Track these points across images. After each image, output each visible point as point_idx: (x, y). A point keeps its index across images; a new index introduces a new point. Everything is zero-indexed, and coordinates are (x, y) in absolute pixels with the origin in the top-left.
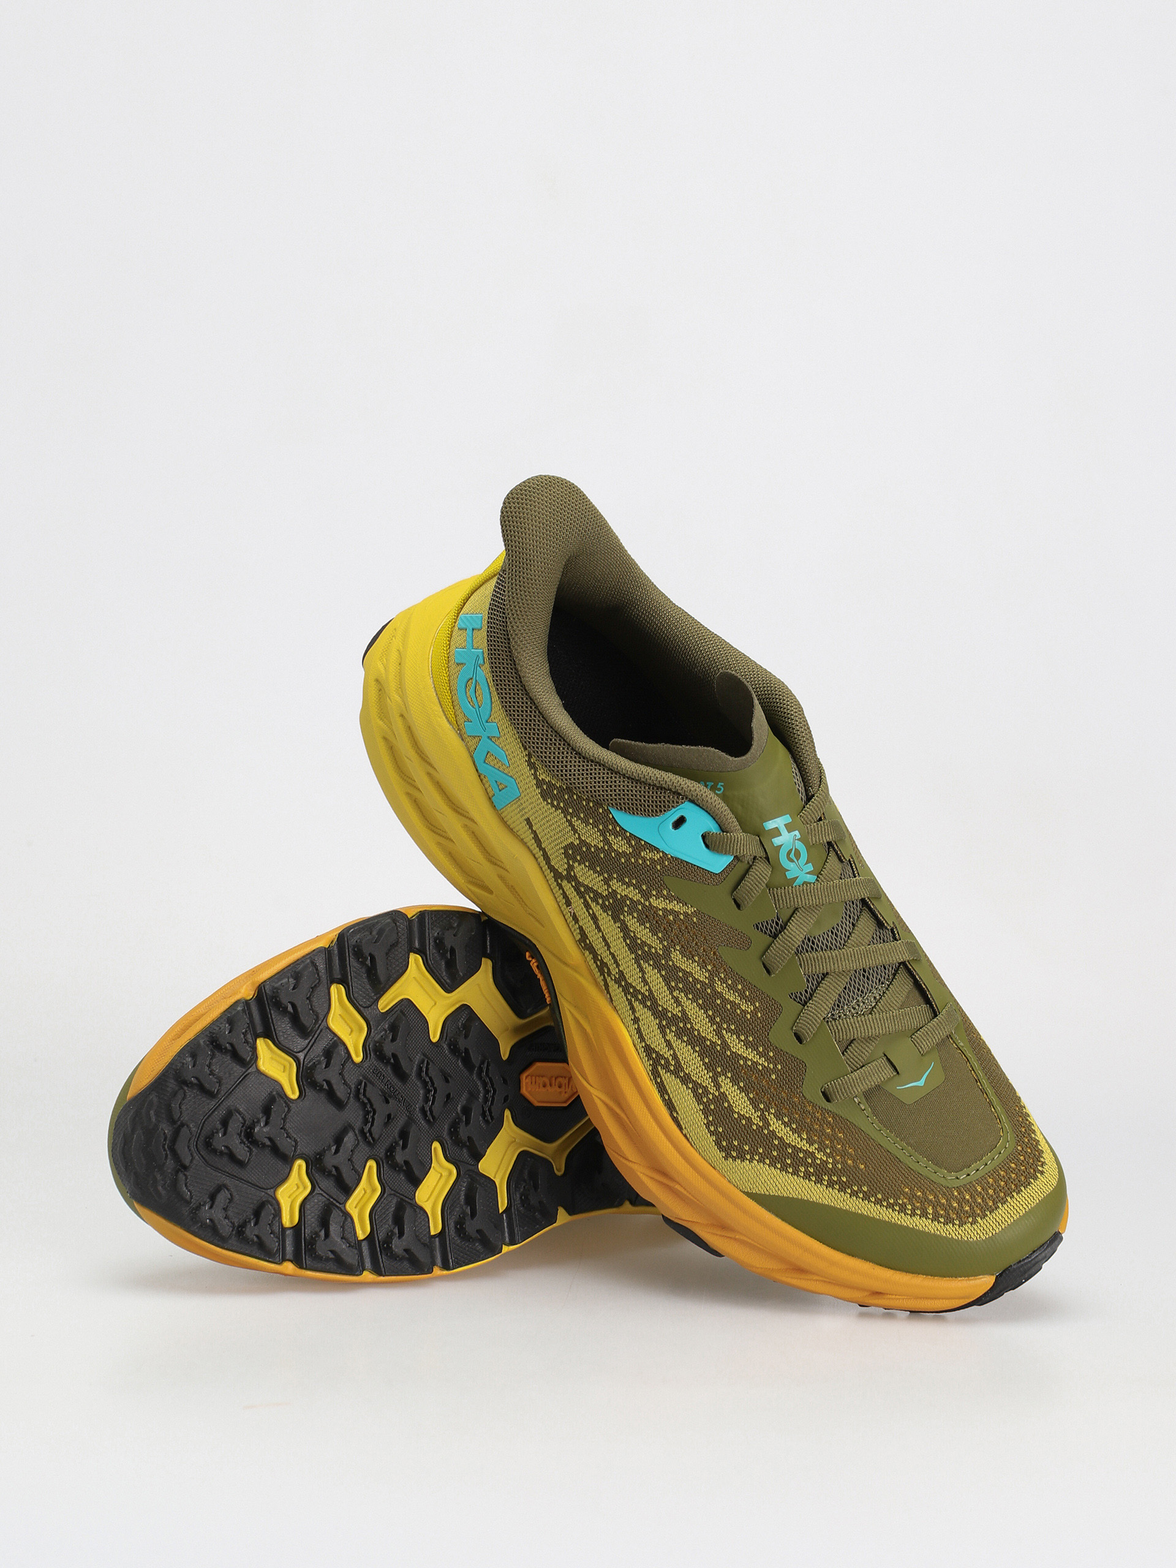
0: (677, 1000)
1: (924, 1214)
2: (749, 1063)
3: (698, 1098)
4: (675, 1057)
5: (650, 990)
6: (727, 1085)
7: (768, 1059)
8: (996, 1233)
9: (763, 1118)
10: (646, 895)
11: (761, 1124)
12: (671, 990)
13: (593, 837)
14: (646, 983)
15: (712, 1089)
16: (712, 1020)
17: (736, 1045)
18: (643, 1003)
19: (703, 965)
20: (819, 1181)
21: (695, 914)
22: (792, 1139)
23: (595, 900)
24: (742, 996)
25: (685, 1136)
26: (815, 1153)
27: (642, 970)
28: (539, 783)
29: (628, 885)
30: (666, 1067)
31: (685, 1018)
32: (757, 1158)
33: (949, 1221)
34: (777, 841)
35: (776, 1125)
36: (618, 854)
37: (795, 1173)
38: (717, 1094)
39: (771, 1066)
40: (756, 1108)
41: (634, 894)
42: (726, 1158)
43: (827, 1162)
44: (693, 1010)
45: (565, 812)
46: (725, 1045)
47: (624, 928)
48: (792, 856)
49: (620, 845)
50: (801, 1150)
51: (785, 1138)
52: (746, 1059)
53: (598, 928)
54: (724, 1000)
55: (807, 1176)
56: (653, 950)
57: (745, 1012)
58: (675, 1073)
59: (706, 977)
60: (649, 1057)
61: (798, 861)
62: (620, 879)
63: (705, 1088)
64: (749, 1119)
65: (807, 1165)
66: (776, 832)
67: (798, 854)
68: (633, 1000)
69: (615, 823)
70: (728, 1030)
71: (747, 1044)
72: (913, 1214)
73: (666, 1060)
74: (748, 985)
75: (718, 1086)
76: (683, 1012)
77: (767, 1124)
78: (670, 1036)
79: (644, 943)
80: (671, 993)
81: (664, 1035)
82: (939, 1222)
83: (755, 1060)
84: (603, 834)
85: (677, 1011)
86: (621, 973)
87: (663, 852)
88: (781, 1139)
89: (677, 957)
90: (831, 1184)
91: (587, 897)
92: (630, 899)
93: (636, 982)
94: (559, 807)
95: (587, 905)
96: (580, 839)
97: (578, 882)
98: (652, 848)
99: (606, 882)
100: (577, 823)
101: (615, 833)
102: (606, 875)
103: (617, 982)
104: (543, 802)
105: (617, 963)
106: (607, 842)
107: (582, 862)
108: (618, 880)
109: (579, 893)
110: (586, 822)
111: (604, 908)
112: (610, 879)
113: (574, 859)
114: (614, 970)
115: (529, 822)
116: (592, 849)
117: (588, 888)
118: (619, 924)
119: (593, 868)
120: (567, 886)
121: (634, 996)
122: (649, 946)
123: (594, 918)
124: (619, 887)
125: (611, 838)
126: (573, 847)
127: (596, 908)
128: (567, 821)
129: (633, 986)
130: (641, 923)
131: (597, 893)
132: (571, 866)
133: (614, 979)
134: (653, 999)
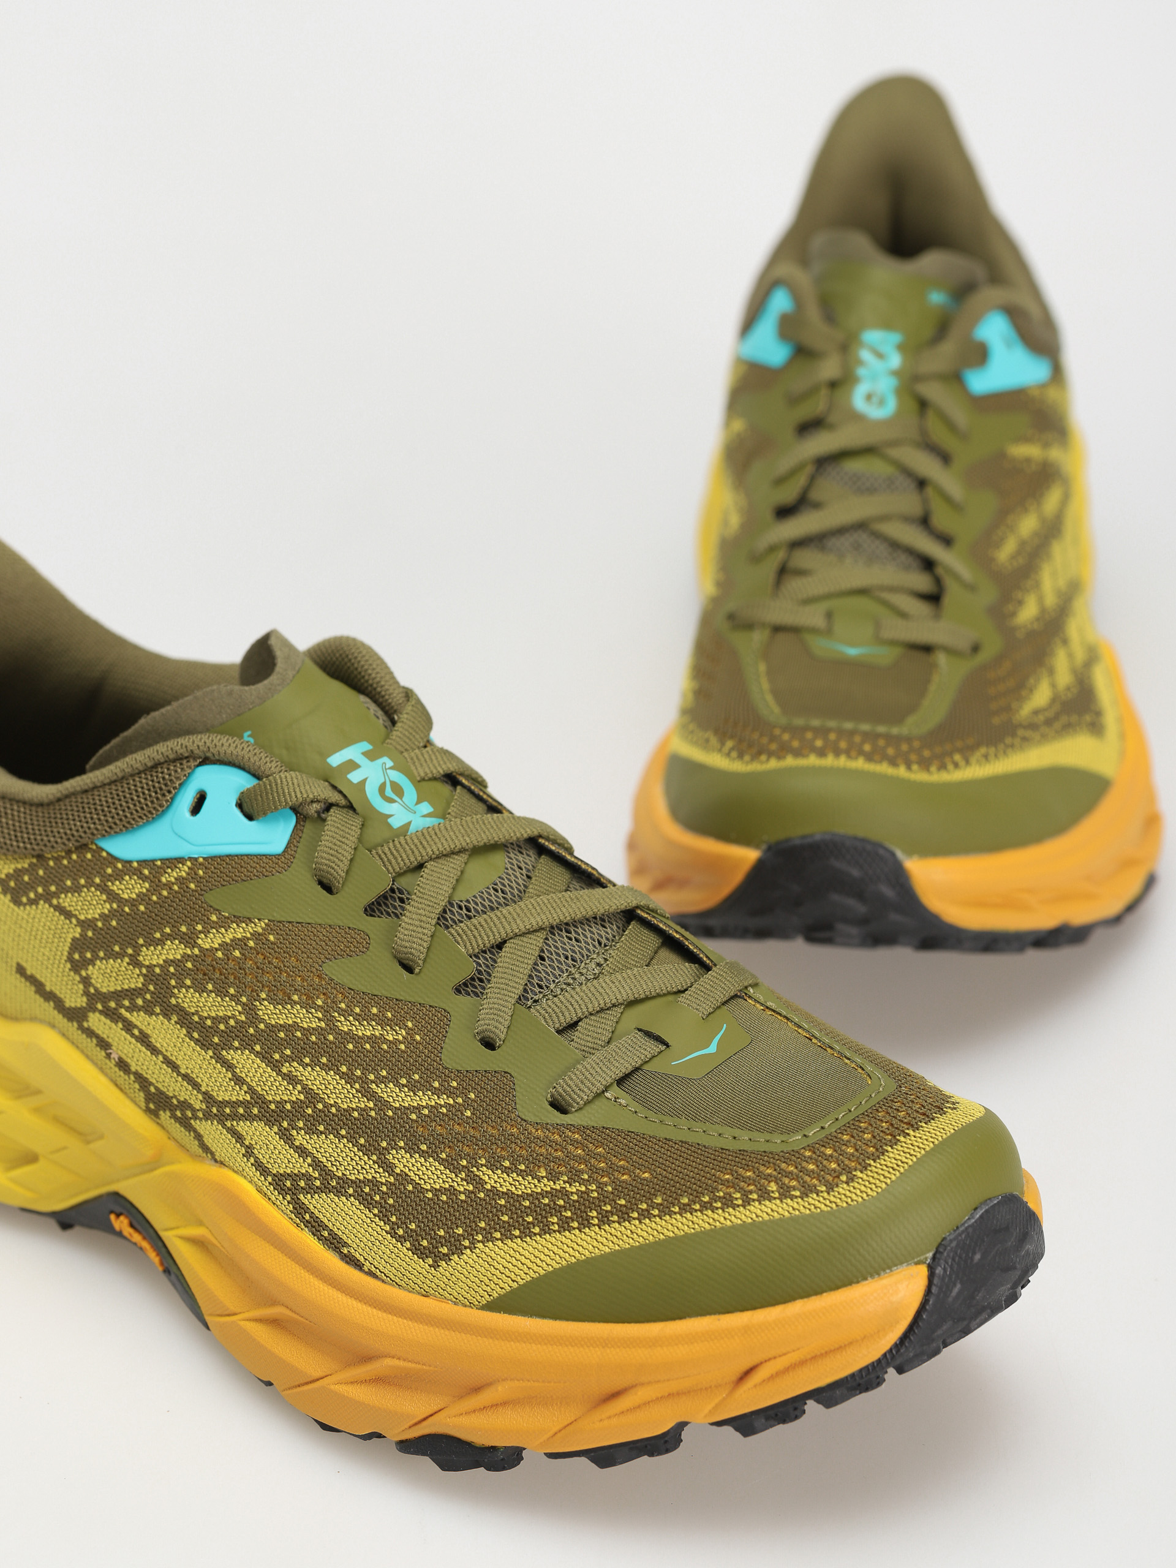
0: (291, 1079)
1: (765, 1195)
2: (426, 1112)
3: (366, 1201)
4: (316, 1164)
5: (251, 1090)
6: (403, 1161)
7: (451, 1094)
8: (892, 1182)
9: (471, 1178)
10: (189, 940)
11: (471, 1188)
12: (276, 1066)
13: (93, 905)
14: (239, 1081)
15: (383, 1177)
16: (349, 1078)
17: (397, 1096)
18: (249, 1117)
19: (308, 1005)
20: (585, 1223)
21: (268, 929)
22: (525, 1186)
23: (134, 1007)
24: (383, 1022)
25: (370, 1274)
26: (564, 1188)
27: (229, 1066)
28: (4, 885)
29: (161, 942)
30: (311, 1190)
31: (312, 1097)
32: (480, 1237)
33: (807, 1191)
34: (355, 777)
35: (492, 1179)
36: (133, 903)
37: (546, 1230)
38: (392, 1180)
39: (460, 1100)
40: (456, 1169)
41: (174, 950)
42: (435, 1266)
43: (587, 1192)
44: (317, 1078)
45: (48, 897)
46: (382, 1105)
47: (185, 1019)
48: (389, 792)
49: (130, 888)
50: (544, 1194)
51: (513, 1189)
52: (419, 1108)
53: (155, 1051)
54: (358, 1040)
55: (565, 1226)
56: (232, 1022)
57: (396, 1042)
58: (325, 1188)
59: (319, 1020)
60: (282, 1190)
61: (401, 799)
62: (152, 942)
63: (374, 1184)
64: (452, 1192)
65: (558, 1210)
66: (352, 765)
67: (398, 790)
68: (235, 1123)
69: (113, 859)
70: (381, 1080)
71: (413, 1087)
72: (747, 1202)
73: (308, 1177)
74: (385, 1002)
75: (389, 1168)
76: (306, 1090)
77: (479, 1183)
78: (300, 1139)
79: (216, 1020)
80: (279, 1072)
81: (291, 1142)
82: (792, 1198)
83: (433, 1103)
84: (103, 888)
85: (296, 1095)
86: (208, 1097)
87: (190, 859)
88: (508, 1195)
89: (270, 1013)
90: (604, 1219)
91: (123, 1011)
92: (173, 962)
93: (229, 1091)
94: (39, 897)
95: (128, 1027)
96: (81, 923)
97: (104, 997)
98: (173, 862)
99: (135, 962)
100: (67, 901)
101: (118, 876)
102: (130, 951)
103: (208, 1116)
104: (19, 911)
105: (196, 1086)
106: (112, 897)
107: (96, 957)
108: (147, 945)
109: (112, 1015)
110: (76, 889)
111: (148, 1010)
112: (137, 952)
113: (85, 963)
114: (197, 1101)
115: (21, 970)
116: (100, 924)
117: (118, 995)
118: (175, 1018)
119: (111, 955)
120: (97, 1021)
121: (235, 1116)
122: (225, 1019)
123: (144, 1039)
124: (153, 956)
125: (116, 886)
126: (77, 945)
127: (139, 1019)
128: (55, 910)
129: (228, 1103)
130: (201, 989)
131: (132, 993)
132: (86, 981)
133: (200, 1115)
134: (259, 1099)
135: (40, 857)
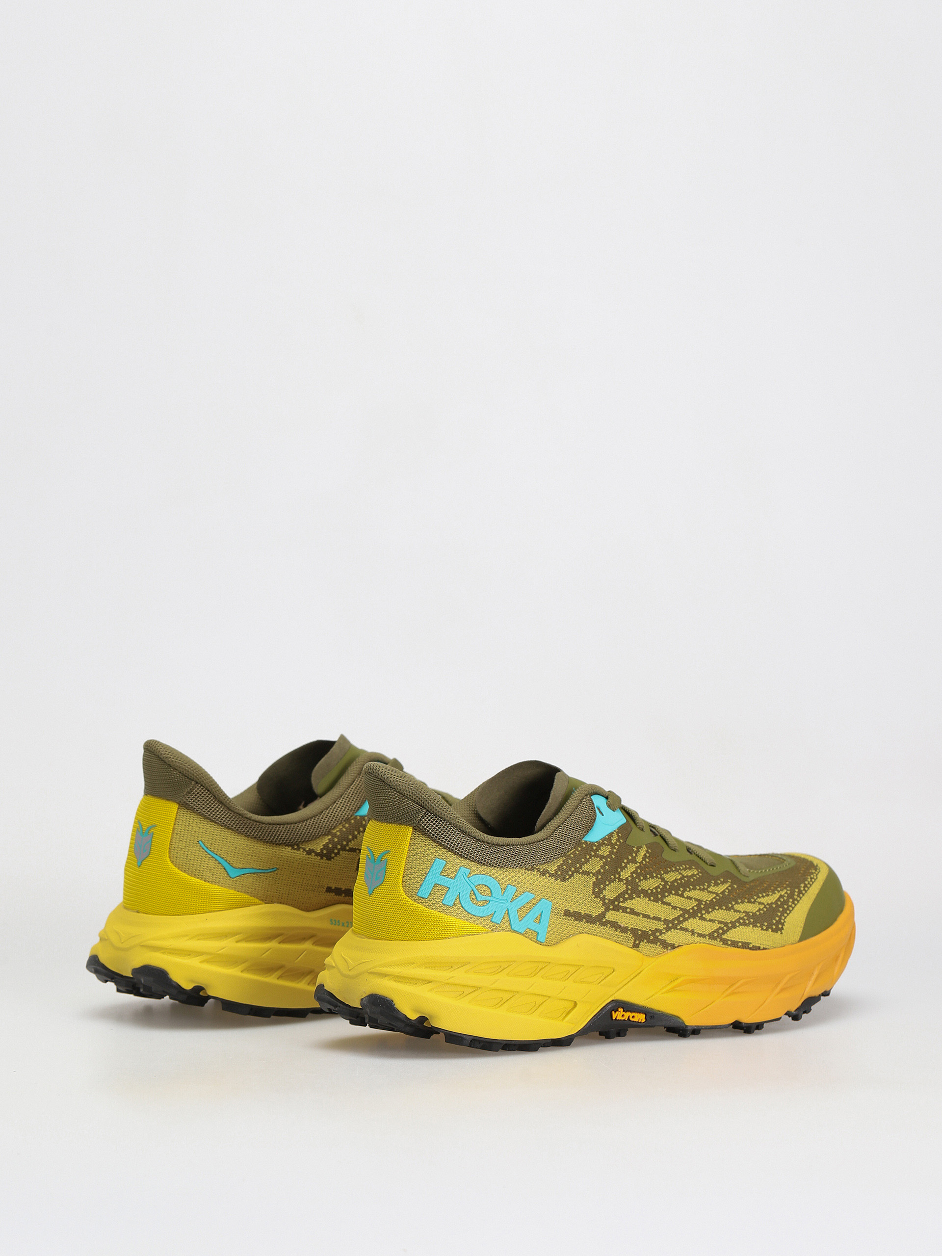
0: (689, 898)
3: (744, 924)
4: (720, 922)
5: (681, 909)
9: (759, 903)
10: (634, 861)
11: (762, 906)
12: (683, 895)
13: (594, 865)
14: (675, 908)
15: (741, 915)
16: (701, 890)
18: (686, 919)
20: (797, 901)
21: (647, 847)
23: (625, 900)
25: (764, 949)
26: (781, 894)
27: (669, 904)
28: (555, 876)
30: (725, 932)
31: (699, 901)
32: (783, 918)
37: (792, 907)
38: (744, 914)
40: (753, 903)
41: (631, 868)
42: (783, 932)
43: (786, 892)
44: (695, 894)
45: (577, 871)
46: (716, 894)
47: (645, 894)
49: (605, 851)
50: (779, 899)
51: (772, 901)
52: (724, 891)
53: (637, 914)
54: (691, 877)
55: (794, 904)
56: (661, 887)
58: (729, 929)
60: (715, 939)
62: (623, 868)
63: (740, 918)
68: (681, 925)
69: (592, 844)
70: (708, 887)
73: (720, 928)
74: (683, 863)
75: (740, 911)
76: (696, 900)
77: (763, 903)
79: (656, 888)
81: (705, 919)
83: (725, 888)
84: (596, 856)
85: (694, 903)
86: (666, 921)
89: (667, 878)
91: (621, 904)
92: (634, 872)
93: (672, 915)
94: (573, 872)
95: (624, 910)
96: (594, 874)
97: (612, 902)
98: (611, 835)
99: (620, 880)
100: (585, 868)
101: (598, 849)
102: (617, 876)
103: (668, 929)
104: (566, 883)
105: (659, 919)
106: (601, 857)
107: (605, 885)
108: (621, 871)
109: (616, 908)
110: (587, 861)
111: (631, 898)
112: (620, 876)
113: (601, 891)
114: (661, 926)
115: (567, 913)
116: (602, 871)
117: (617, 899)
118: (642, 896)
119: (611, 881)
120: (611, 916)
121: (680, 922)
122: (658, 887)
123: (633, 912)
124: (625, 874)
125: (600, 853)
126: (595, 885)
127: (628, 904)
128: (582, 874)
129: (673, 920)
130: (646, 879)
131: (622, 895)
132: (603, 899)
133: (664, 931)
134: (685, 911)
135: (565, 855)
